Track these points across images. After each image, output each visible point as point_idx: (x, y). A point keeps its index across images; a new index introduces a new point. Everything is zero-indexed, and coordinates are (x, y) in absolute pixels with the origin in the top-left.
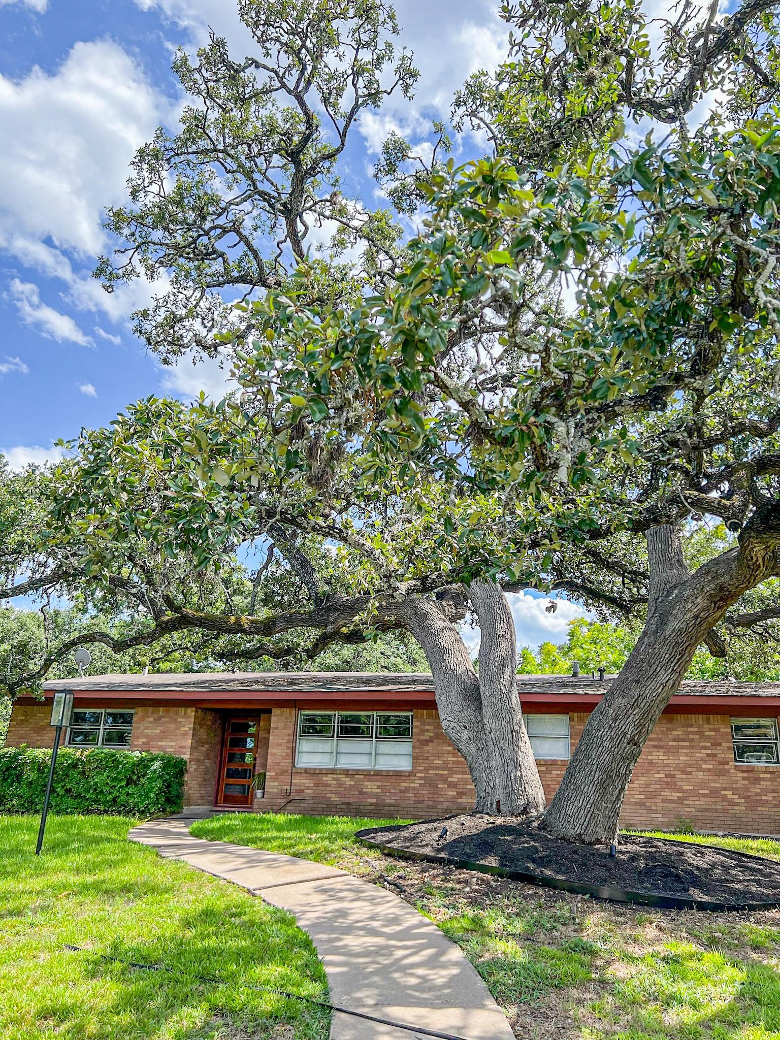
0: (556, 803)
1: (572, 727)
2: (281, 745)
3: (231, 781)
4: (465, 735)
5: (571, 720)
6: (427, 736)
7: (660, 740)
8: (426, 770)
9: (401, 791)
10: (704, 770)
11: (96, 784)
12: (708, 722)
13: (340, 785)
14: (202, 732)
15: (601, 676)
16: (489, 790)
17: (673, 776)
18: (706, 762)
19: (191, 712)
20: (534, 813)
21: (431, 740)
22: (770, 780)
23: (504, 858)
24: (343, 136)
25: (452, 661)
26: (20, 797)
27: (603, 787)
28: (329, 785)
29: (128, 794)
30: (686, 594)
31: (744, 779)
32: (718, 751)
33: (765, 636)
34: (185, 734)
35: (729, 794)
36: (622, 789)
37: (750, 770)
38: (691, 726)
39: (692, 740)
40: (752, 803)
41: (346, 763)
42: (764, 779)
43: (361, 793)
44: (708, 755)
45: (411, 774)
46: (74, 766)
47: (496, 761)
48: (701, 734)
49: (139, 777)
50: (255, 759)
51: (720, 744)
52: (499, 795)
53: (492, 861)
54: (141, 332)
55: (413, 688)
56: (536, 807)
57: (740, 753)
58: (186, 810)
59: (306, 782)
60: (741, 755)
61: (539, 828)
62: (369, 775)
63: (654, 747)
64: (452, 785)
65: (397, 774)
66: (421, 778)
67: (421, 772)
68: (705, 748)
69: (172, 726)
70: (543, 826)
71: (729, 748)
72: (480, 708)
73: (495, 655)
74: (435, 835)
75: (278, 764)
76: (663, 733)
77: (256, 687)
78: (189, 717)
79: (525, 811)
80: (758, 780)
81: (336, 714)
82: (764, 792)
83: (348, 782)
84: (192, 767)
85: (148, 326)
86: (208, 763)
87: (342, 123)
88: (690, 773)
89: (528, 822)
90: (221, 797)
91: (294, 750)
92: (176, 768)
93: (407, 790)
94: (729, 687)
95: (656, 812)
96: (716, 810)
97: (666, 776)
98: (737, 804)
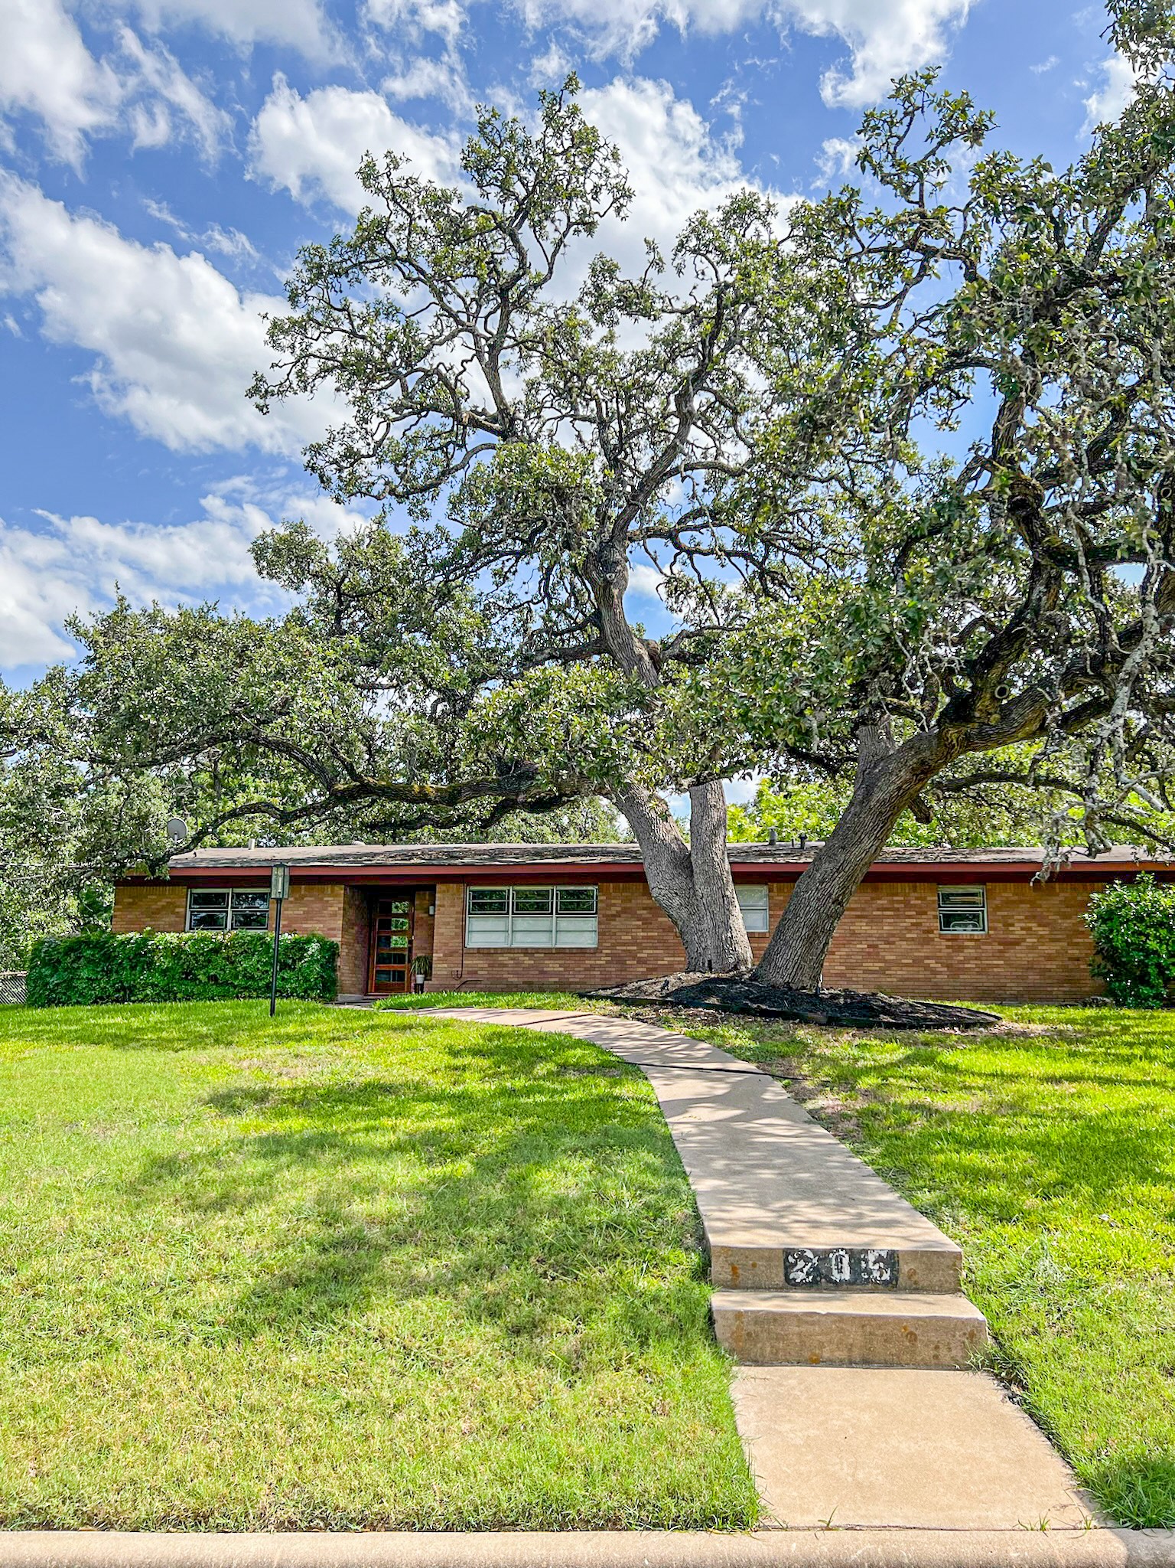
0: (767, 959)
1: (770, 898)
2: (448, 923)
3: (383, 967)
4: (676, 901)
5: (770, 890)
6: (613, 911)
7: (863, 910)
8: (614, 946)
9: (586, 969)
10: (907, 940)
11: (245, 969)
12: (915, 890)
13: (518, 964)
14: (351, 912)
15: (802, 844)
16: (700, 950)
17: (876, 946)
18: (910, 931)
19: (340, 890)
20: (743, 968)
21: (618, 915)
22: (973, 947)
23: (723, 999)
24: (551, 265)
25: (662, 830)
26: (153, 985)
27: (810, 941)
28: (506, 965)
29: (283, 979)
30: (891, 767)
31: (948, 947)
32: (923, 919)
33: (978, 800)
34: (334, 915)
35: (932, 963)
36: (827, 943)
37: (955, 938)
38: (897, 895)
39: (898, 909)
40: (954, 971)
41: (522, 941)
42: (968, 947)
43: (542, 972)
44: (913, 924)
45: (595, 952)
46: (216, 951)
47: (707, 923)
48: (907, 903)
49: (294, 961)
50: (410, 942)
51: (925, 913)
52: (711, 954)
53: (713, 1000)
54: (313, 469)
55: (598, 859)
56: (745, 962)
57: (948, 920)
58: (340, 997)
59: (479, 962)
60: (947, 924)
61: (750, 979)
62: (549, 953)
63: (858, 917)
64: (641, 961)
65: (582, 951)
66: (607, 955)
67: (607, 948)
68: (910, 917)
69: (317, 906)
70: (755, 977)
71: (935, 917)
72: (691, 875)
73: (707, 824)
74: (658, 987)
75: (446, 944)
76: (866, 902)
77: (415, 861)
78: (337, 895)
79: (735, 968)
80: (961, 948)
81: (510, 890)
82: (967, 960)
83: (527, 961)
84: (343, 951)
85: (320, 462)
86: (358, 947)
87: (550, 249)
88: (893, 943)
89: (741, 975)
90: (372, 984)
91: (463, 928)
92: (330, 952)
93: (592, 968)
94: (941, 854)
95: (857, 982)
96: (918, 980)
97: (869, 946)
98: (940, 973)
